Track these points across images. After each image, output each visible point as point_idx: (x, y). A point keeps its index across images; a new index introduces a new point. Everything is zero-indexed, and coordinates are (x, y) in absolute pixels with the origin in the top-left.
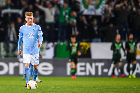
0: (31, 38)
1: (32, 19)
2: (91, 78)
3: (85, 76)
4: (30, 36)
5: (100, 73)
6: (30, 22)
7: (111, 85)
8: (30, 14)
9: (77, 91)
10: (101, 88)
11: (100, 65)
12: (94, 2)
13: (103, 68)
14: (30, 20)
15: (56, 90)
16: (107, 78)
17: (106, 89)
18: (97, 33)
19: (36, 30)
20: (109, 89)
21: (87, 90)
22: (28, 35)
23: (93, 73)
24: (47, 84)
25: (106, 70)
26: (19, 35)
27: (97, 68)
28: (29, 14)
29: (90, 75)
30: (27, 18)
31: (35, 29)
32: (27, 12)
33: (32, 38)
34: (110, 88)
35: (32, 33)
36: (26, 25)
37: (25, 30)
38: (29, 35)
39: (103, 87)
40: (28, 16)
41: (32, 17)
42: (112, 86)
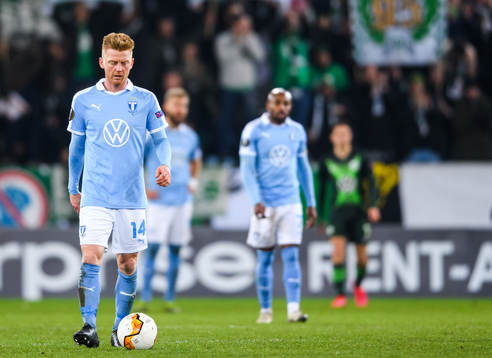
0: (117, 142)
1: (127, 65)
2: (404, 303)
3: (382, 294)
4: (113, 133)
5: (437, 282)
6: (119, 76)
7: (480, 328)
8: (122, 42)
9: (348, 351)
10: (443, 341)
11: (438, 251)
12: (405, 15)
13: (449, 261)
14: (119, 67)
15: (267, 350)
16: (466, 303)
17: (462, 344)
18: (423, 128)
19: (138, 109)
20: (472, 344)
21: (388, 347)
22: (106, 128)
23: (411, 281)
24: (232, 326)
25: (459, 272)
26: (69, 129)
27: (424, 262)
28: (119, 40)
29: (400, 291)
30: (109, 59)
31: (135, 106)
32: (113, 34)
33: (121, 140)
34: (474, 341)
35: (121, 121)
36: (99, 85)
37: (93, 105)
38: (109, 127)
39: (449, 337)
40: (111, 51)
41: (128, 55)
42: (485, 333)
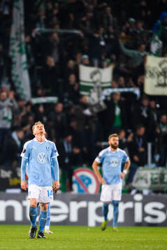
4: (41, 158)
33: (44, 160)
35: (44, 153)
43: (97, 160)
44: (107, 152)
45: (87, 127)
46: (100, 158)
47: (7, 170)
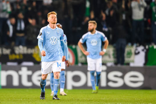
31: (59, 33)
43: (81, 41)
44: (88, 35)
45: (66, 16)
46: (83, 39)
47: (7, 48)
